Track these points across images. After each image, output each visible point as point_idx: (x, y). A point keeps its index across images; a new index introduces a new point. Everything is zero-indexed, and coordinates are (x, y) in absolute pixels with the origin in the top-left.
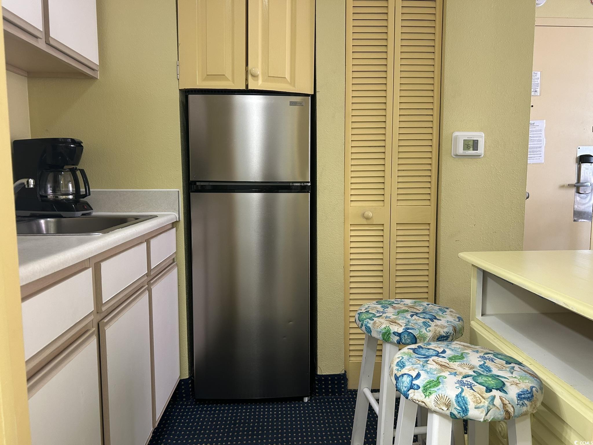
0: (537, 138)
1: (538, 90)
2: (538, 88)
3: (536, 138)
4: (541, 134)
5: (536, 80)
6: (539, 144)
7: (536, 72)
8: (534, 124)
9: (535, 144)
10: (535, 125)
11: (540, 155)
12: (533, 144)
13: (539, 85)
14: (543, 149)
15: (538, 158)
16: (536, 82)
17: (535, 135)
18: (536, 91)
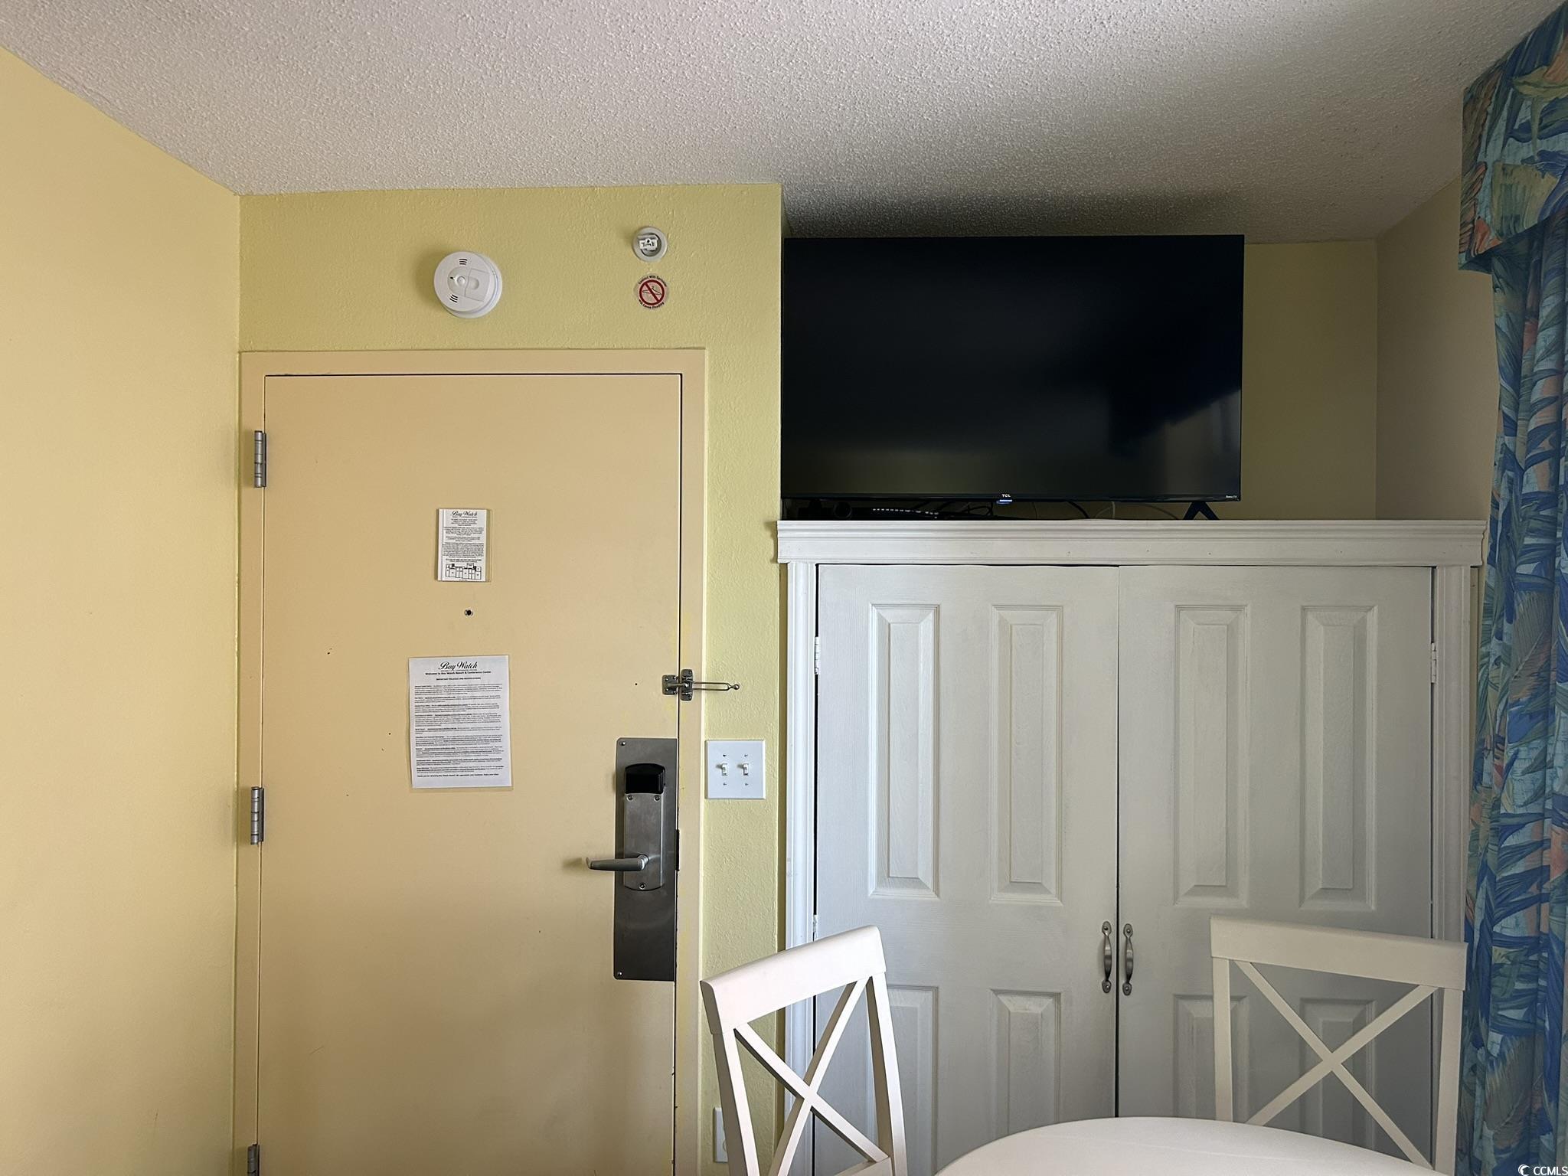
0: (487, 711)
1: (481, 564)
2: (479, 558)
3: (482, 711)
4: (498, 697)
5: (473, 535)
6: (491, 729)
7: (474, 512)
8: (475, 666)
9: (479, 729)
10: (478, 669)
11: (499, 764)
12: (473, 729)
13: (485, 549)
14: (506, 743)
15: (493, 772)
16: (473, 541)
17: (480, 702)
18: (475, 568)
